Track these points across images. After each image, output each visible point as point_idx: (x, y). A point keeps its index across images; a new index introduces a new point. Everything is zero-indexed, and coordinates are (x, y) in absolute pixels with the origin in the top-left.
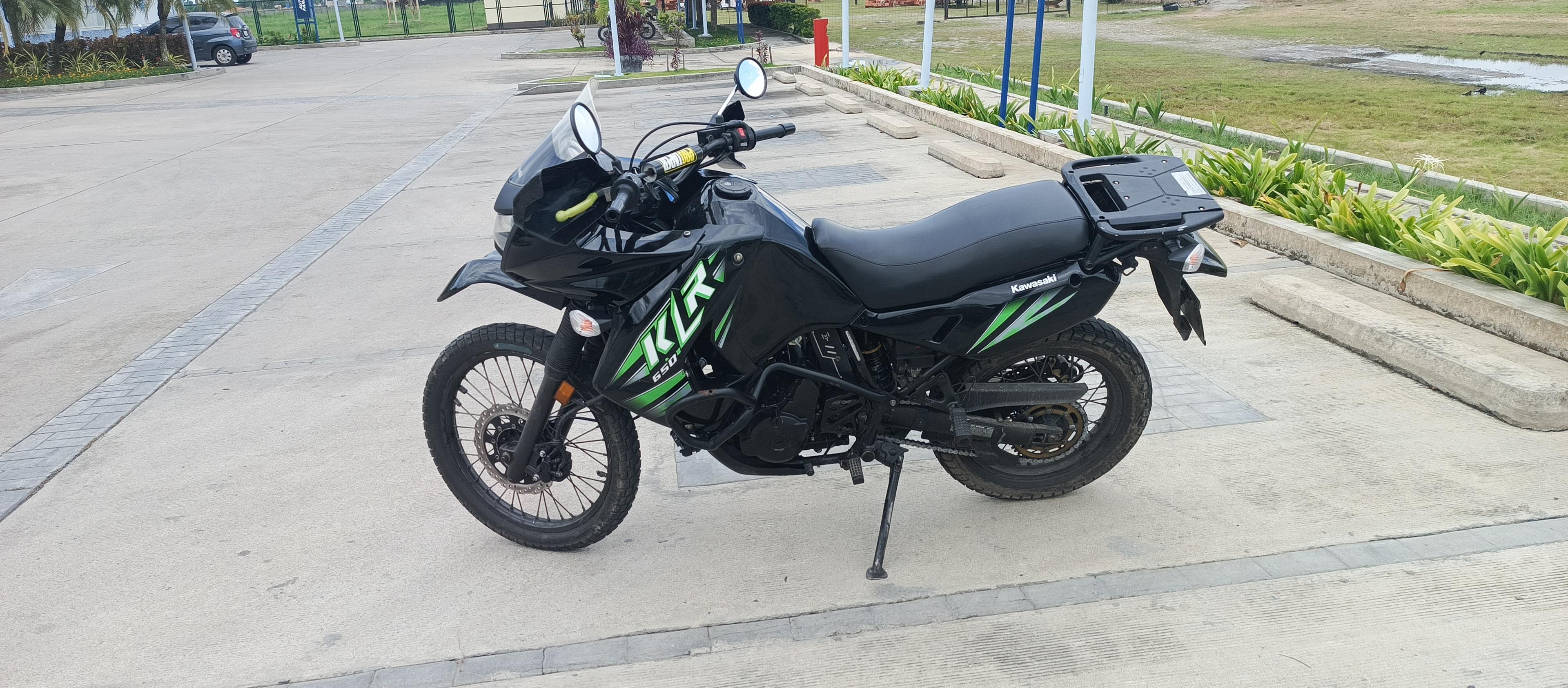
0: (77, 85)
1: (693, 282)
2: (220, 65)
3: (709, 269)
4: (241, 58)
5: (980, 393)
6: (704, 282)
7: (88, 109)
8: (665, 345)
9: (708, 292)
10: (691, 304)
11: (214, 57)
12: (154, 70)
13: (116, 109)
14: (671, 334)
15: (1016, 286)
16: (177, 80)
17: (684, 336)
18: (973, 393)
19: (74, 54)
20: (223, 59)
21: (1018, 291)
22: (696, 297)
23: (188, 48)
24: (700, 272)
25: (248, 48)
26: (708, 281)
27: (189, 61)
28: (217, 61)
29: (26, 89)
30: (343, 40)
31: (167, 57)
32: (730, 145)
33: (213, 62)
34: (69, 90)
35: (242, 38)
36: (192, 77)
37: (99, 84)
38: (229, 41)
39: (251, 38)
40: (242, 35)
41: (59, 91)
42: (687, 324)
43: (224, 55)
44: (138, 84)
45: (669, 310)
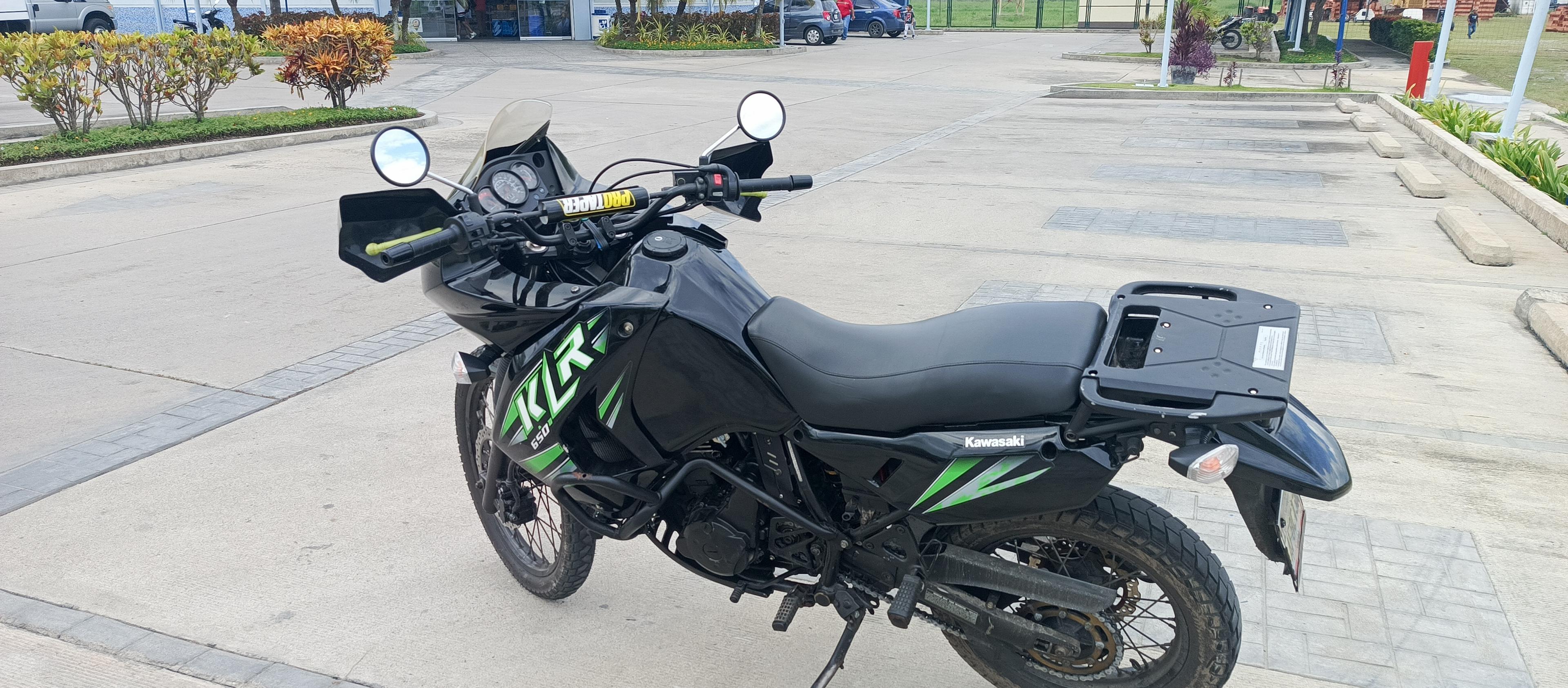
0: (682, 52)
1: (568, 347)
2: (809, 44)
3: (589, 336)
4: (828, 40)
5: (961, 563)
6: (581, 349)
7: (678, 73)
8: (538, 412)
9: (585, 361)
10: (565, 373)
11: (805, 37)
12: (746, 44)
13: (697, 76)
14: (542, 400)
15: (972, 438)
16: (763, 54)
17: (556, 406)
18: (952, 562)
19: (690, 25)
20: (812, 39)
21: (972, 446)
22: (570, 363)
23: (779, 27)
24: (577, 336)
25: (834, 30)
26: (586, 348)
27: (778, 37)
28: (807, 41)
29: (645, 52)
30: (928, 29)
31: (760, 33)
32: (702, 192)
33: (804, 41)
34: (676, 56)
35: (831, 21)
36: (776, 53)
37: (700, 52)
38: (820, 23)
39: (839, 22)
40: (832, 18)
41: (668, 56)
42: (559, 394)
43: (813, 35)
44: (730, 55)
45: (540, 372)
